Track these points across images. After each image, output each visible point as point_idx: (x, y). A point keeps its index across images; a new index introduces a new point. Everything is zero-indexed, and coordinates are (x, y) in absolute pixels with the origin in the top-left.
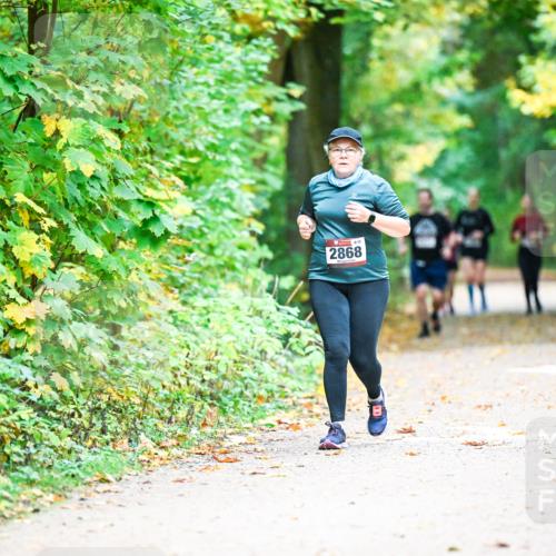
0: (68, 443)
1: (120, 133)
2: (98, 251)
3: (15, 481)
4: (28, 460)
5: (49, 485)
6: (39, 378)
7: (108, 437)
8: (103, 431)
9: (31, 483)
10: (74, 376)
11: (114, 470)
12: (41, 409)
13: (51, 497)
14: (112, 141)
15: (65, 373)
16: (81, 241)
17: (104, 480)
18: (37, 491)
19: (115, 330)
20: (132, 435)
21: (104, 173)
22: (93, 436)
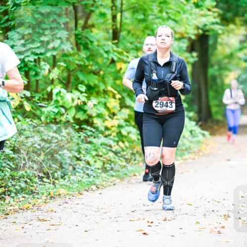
0: (124, 163)
3: (108, 175)
4: (112, 169)
5: (118, 177)
6: (115, 144)
7: (136, 162)
8: (135, 160)
9: (113, 176)
10: (127, 144)
11: (138, 172)
12: (116, 153)
13: (119, 180)
15: (123, 142)
16: (128, 102)
17: (135, 175)
18: (114, 178)
22: (132, 161)
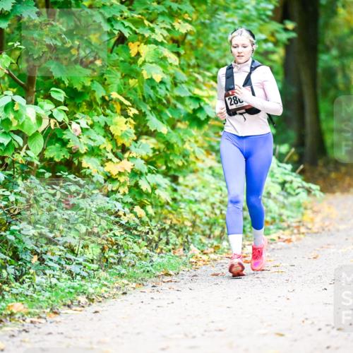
0: (145, 250)
1: (178, 54)
2: (164, 129)
3: (111, 274)
4: (120, 261)
5: (132, 277)
6: (127, 210)
7: (170, 247)
8: (167, 243)
9: (122, 276)
10: (150, 210)
11: (174, 268)
12: (128, 229)
13: (134, 285)
14: (173, 59)
15: (143, 206)
16: (154, 123)
17: (167, 274)
18: (125, 281)
19: (175, 179)
20: (186, 246)
21: (168, 79)
22: (162, 245)
